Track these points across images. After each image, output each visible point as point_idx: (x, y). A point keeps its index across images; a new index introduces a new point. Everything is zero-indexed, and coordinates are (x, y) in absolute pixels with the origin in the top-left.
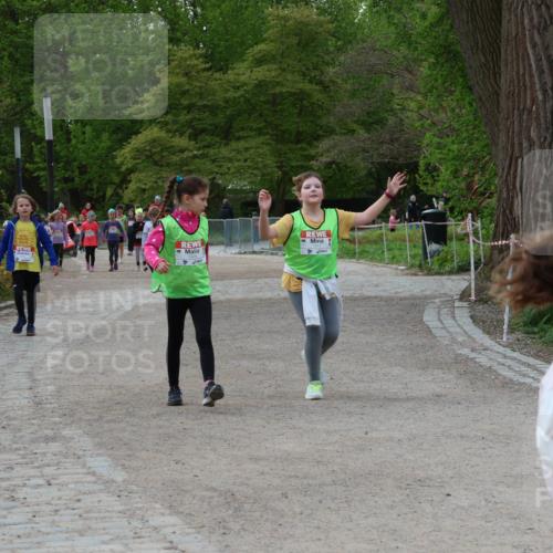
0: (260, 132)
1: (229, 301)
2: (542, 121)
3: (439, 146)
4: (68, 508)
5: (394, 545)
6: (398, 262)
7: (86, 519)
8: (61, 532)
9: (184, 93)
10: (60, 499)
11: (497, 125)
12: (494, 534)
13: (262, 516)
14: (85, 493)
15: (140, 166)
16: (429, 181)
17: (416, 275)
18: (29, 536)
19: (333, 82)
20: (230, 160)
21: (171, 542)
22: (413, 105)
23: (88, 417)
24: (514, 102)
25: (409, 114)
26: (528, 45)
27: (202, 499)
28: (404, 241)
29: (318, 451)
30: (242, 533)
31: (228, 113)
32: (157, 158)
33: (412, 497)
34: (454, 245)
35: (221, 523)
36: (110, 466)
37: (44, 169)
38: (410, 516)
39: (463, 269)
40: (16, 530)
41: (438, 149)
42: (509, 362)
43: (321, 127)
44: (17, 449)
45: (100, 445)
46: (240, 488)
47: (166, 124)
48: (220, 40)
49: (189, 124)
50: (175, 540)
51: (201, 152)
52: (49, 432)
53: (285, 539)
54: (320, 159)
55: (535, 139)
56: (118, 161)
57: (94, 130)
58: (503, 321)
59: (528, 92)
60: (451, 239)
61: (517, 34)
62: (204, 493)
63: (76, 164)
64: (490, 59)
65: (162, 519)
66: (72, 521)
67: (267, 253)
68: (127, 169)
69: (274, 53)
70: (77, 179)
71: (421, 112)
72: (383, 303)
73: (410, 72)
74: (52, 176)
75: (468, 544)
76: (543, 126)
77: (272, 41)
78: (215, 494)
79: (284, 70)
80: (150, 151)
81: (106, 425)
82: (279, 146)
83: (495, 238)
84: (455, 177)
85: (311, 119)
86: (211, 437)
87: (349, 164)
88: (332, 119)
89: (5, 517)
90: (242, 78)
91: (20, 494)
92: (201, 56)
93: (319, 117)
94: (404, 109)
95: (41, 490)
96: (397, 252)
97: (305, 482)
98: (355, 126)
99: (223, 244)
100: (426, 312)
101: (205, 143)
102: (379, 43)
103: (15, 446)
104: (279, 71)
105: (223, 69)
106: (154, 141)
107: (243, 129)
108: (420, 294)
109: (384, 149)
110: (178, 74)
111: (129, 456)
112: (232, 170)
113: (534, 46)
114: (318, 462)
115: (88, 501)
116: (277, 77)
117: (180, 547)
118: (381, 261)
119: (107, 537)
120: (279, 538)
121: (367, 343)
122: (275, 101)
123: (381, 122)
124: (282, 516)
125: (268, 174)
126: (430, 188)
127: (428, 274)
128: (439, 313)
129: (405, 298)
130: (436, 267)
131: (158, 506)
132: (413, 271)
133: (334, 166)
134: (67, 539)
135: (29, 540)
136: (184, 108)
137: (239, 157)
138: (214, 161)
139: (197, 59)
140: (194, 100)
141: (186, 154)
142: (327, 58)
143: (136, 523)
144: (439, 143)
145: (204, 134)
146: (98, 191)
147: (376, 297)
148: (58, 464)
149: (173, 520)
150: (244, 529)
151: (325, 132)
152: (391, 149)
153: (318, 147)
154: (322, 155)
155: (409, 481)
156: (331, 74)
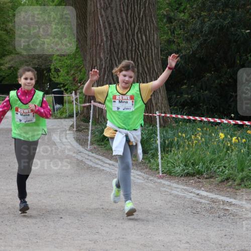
2: (106, 50)
3: (60, 60)
5: (35, 241)
11: (86, 52)
12: (81, 235)
16: (56, 76)
19: (11, 29)
24: (93, 41)
26: (99, 16)
29: (2, 199)
33: (44, 219)
34: (67, 106)
38: (43, 228)
39: (71, 116)
42: (90, 158)
43: (6, 51)
54: (6, 65)
55: (103, 58)
58: (88, 140)
59: (99, 37)
60: (66, 102)
61: (94, 11)
64: (83, 22)
75: (70, 240)
76: (106, 52)
83: (85, 102)
84: (68, 75)
85: (1, 46)
88: (11, 47)
93: (5, 46)
109: (35, 61)
113: (102, 16)
114: (2, 204)
126: (56, 80)
127: (55, 118)
130: (59, 115)
133: (12, 68)
142: (8, 19)
151: (8, 53)
152: (38, 61)
153: (4, 60)
154: (6, 63)
155: (44, 212)
156: (10, 26)
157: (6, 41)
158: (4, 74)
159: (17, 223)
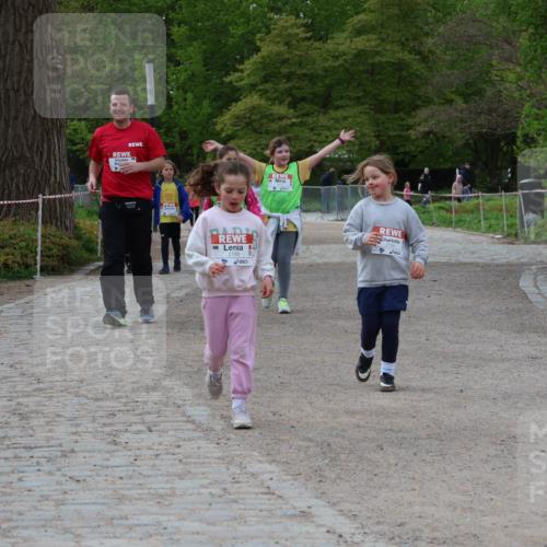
0: (358, 101)
1: (326, 264)
3: (538, 117)
4: (168, 453)
5: (487, 497)
6: (495, 232)
7: (186, 464)
8: (161, 475)
9: (285, 62)
10: (160, 444)
13: (357, 466)
14: (185, 440)
15: (241, 133)
17: (513, 244)
18: (131, 478)
19: (431, 52)
21: (268, 488)
22: (512, 77)
23: (188, 369)
25: (508, 85)
27: (299, 449)
28: (501, 210)
29: (414, 407)
30: (338, 481)
31: (327, 82)
32: (256, 125)
33: (506, 452)
35: (317, 471)
36: (209, 415)
38: (504, 470)
40: (119, 472)
41: (537, 119)
43: (419, 97)
44: (118, 398)
45: (199, 396)
46: (337, 440)
47: (266, 91)
48: (319, 9)
49: (289, 92)
50: (272, 486)
51: (299, 120)
52: (150, 382)
53: (380, 488)
54: (418, 128)
56: (218, 128)
57: (195, 97)
62: (301, 443)
63: (177, 129)
65: (260, 465)
66: (172, 465)
68: (227, 135)
69: (373, 23)
70: (177, 145)
71: (520, 83)
72: (479, 269)
73: (510, 44)
77: (371, 11)
78: (312, 444)
79: (383, 40)
80: (249, 118)
82: (378, 116)
85: (410, 88)
86: (308, 391)
87: (448, 134)
88: (430, 89)
89: (108, 460)
90: (342, 48)
91: (123, 438)
92: (305, 25)
93: (418, 87)
94: (503, 80)
95: (142, 436)
96: (493, 222)
97: (400, 435)
98: (453, 97)
99: (320, 211)
100: (523, 278)
101: (303, 111)
102: (478, 14)
103: (117, 394)
104: (378, 42)
105: (323, 39)
106: (254, 108)
107: (342, 98)
108: (516, 262)
109: (483, 119)
110: (278, 42)
111: (228, 406)
114: (413, 417)
115: (188, 447)
116: (377, 47)
117: (277, 492)
118: (478, 229)
119: (206, 482)
120: (375, 488)
121: (463, 307)
122: (373, 71)
123: (480, 93)
124: (378, 466)
125: (367, 143)
127: (524, 243)
128: (535, 281)
129: (502, 265)
131: (255, 453)
132: (510, 239)
133: (431, 136)
134: (167, 481)
135: (131, 481)
136: (284, 76)
137: (337, 125)
138: (312, 129)
139: (298, 28)
140: (293, 70)
141: (284, 122)
142: (427, 28)
143: (234, 469)
144: (538, 114)
145: (303, 103)
146: (198, 157)
147: (472, 264)
148: (159, 412)
149: (273, 467)
150: (340, 478)
151: (424, 102)
152: (489, 120)
153: (415, 117)
154: (419, 125)
155: (504, 437)
156: (430, 45)
157: (417, 76)
158: (413, 148)
159: (447, 457)
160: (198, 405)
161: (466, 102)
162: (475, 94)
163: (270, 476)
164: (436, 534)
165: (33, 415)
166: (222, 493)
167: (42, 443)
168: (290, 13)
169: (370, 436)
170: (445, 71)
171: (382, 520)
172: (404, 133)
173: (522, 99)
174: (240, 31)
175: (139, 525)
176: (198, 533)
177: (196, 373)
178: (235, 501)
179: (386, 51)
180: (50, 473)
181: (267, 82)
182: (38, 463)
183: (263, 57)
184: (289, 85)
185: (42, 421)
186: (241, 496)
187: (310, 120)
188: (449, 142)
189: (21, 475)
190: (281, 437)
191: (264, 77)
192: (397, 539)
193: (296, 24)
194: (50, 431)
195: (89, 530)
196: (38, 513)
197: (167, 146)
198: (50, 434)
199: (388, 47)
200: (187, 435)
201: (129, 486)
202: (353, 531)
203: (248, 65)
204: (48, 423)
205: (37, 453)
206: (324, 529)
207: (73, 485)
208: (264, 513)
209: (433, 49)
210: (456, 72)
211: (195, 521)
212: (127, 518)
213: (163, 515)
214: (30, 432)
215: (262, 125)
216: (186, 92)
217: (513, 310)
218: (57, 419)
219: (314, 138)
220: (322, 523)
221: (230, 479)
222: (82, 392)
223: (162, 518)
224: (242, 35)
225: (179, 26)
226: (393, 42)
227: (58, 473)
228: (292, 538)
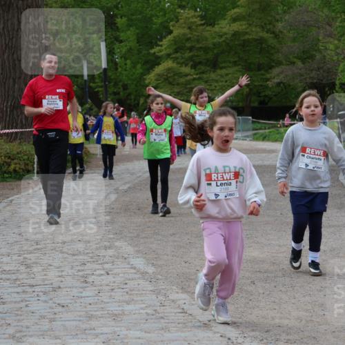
0: (235, 64)
4: (119, 288)
5: (322, 313)
7: (131, 295)
8: (116, 302)
9: (188, 39)
10: (114, 282)
13: (238, 295)
14: (130, 280)
15: (161, 85)
18: (96, 304)
19: (281, 32)
20: (217, 81)
21: (183, 309)
22: (332, 47)
23: (131, 235)
25: (329, 52)
29: (273, 257)
31: (215, 51)
32: (171, 80)
36: (145, 264)
37: (101, 87)
40: (89, 300)
43: (274, 61)
44: (87, 253)
45: (138, 251)
47: (177, 58)
48: (210, 6)
49: (191, 59)
50: (185, 308)
51: (198, 76)
52: (107, 244)
53: (254, 308)
54: (273, 80)
57: (132, 63)
63: (121, 83)
65: (177, 295)
66: (122, 295)
67: (240, 139)
69: (244, 14)
70: (121, 93)
71: (337, 51)
73: (330, 25)
74: (106, 91)
77: (242, 7)
79: (250, 25)
80: (167, 75)
81: (142, 240)
85: (267, 55)
87: (291, 84)
88: (280, 55)
89: (81, 293)
90: (224, 30)
91: (90, 279)
92: (198, 16)
93: (272, 54)
94: (326, 49)
95: (102, 277)
97: (266, 275)
98: (295, 60)
101: (201, 71)
102: (310, 8)
103: (86, 251)
104: (247, 26)
105: (212, 25)
106: (169, 69)
107: (225, 62)
109: (314, 74)
110: (184, 27)
111: (156, 258)
112: (218, 88)
114: (274, 263)
115: (131, 284)
116: (246, 29)
117: (188, 312)
119: (143, 306)
120: (250, 308)
122: (245, 44)
123: (312, 57)
124: (252, 295)
131: (174, 287)
133: (282, 85)
134: (119, 306)
135: (97, 306)
136: (188, 49)
137: (222, 79)
138: (206, 82)
139: (196, 18)
140: (193, 44)
141: (189, 78)
142: (277, 17)
143: (161, 298)
145: (200, 65)
146: (134, 101)
148: (113, 262)
149: (184, 296)
151: (276, 63)
152: (318, 75)
153: (271, 73)
154: (274, 78)
156: (280, 27)
157: (273, 48)
158: (270, 93)
159: (295, 288)
160: (138, 257)
161: (304, 63)
162: (308, 58)
163: (184, 302)
164: (289, 337)
165: (34, 265)
166: (154, 313)
167: (40, 283)
168: (191, 8)
169: (247, 276)
170: (289, 44)
171: (255, 328)
172: (264, 84)
173: (338, 61)
174: (160, 21)
175: (102, 334)
176: (139, 338)
177: (136, 237)
178: (162, 318)
179: (252, 31)
180: (46, 302)
181: (177, 52)
182: (38, 295)
183: (174, 37)
184: (191, 54)
185: (40, 269)
186: (166, 314)
187: (205, 76)
188: (292, 89)
189: (28, 303)
190: (191, 277)
191: (176, 49)
192: (265, 341)
193: (195, 16)
194: (45, 275)
195: (71, 337)
196: (38, 327)
197: (115, 94)
198: (45, 277)
199: (254, 29)
200: (131, 276)
201: (96, 309)
202: (237, 336)
203: (165, 42)
204: (43, 270)
205: (37, 289)
206: (219, 335)
207: (60, 309)
208: (181, 325)
209: (282, 30)
210: (296, 44)
211: (138, 330)
212: (94, 329)
213: (117, 327)
214: (33, 276)
215: (174, 79)
216: (126, 59)
217: (335, 195)
218: (49, 267)
219: (208, 87)
220: (217, 331)
221: (159, 304)
222: (65, 250)
223: (116, 329)
224: (162, 23)
225: (121, 17)
226: (256, 26)
227: (51, 301)
228: (199, 340)
